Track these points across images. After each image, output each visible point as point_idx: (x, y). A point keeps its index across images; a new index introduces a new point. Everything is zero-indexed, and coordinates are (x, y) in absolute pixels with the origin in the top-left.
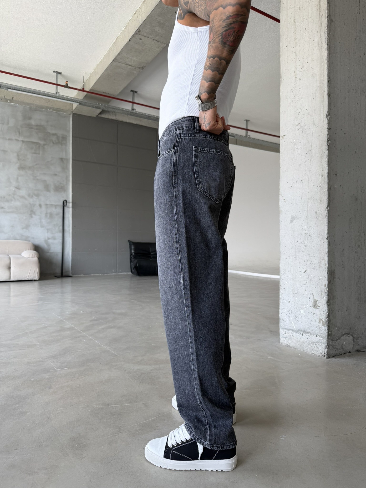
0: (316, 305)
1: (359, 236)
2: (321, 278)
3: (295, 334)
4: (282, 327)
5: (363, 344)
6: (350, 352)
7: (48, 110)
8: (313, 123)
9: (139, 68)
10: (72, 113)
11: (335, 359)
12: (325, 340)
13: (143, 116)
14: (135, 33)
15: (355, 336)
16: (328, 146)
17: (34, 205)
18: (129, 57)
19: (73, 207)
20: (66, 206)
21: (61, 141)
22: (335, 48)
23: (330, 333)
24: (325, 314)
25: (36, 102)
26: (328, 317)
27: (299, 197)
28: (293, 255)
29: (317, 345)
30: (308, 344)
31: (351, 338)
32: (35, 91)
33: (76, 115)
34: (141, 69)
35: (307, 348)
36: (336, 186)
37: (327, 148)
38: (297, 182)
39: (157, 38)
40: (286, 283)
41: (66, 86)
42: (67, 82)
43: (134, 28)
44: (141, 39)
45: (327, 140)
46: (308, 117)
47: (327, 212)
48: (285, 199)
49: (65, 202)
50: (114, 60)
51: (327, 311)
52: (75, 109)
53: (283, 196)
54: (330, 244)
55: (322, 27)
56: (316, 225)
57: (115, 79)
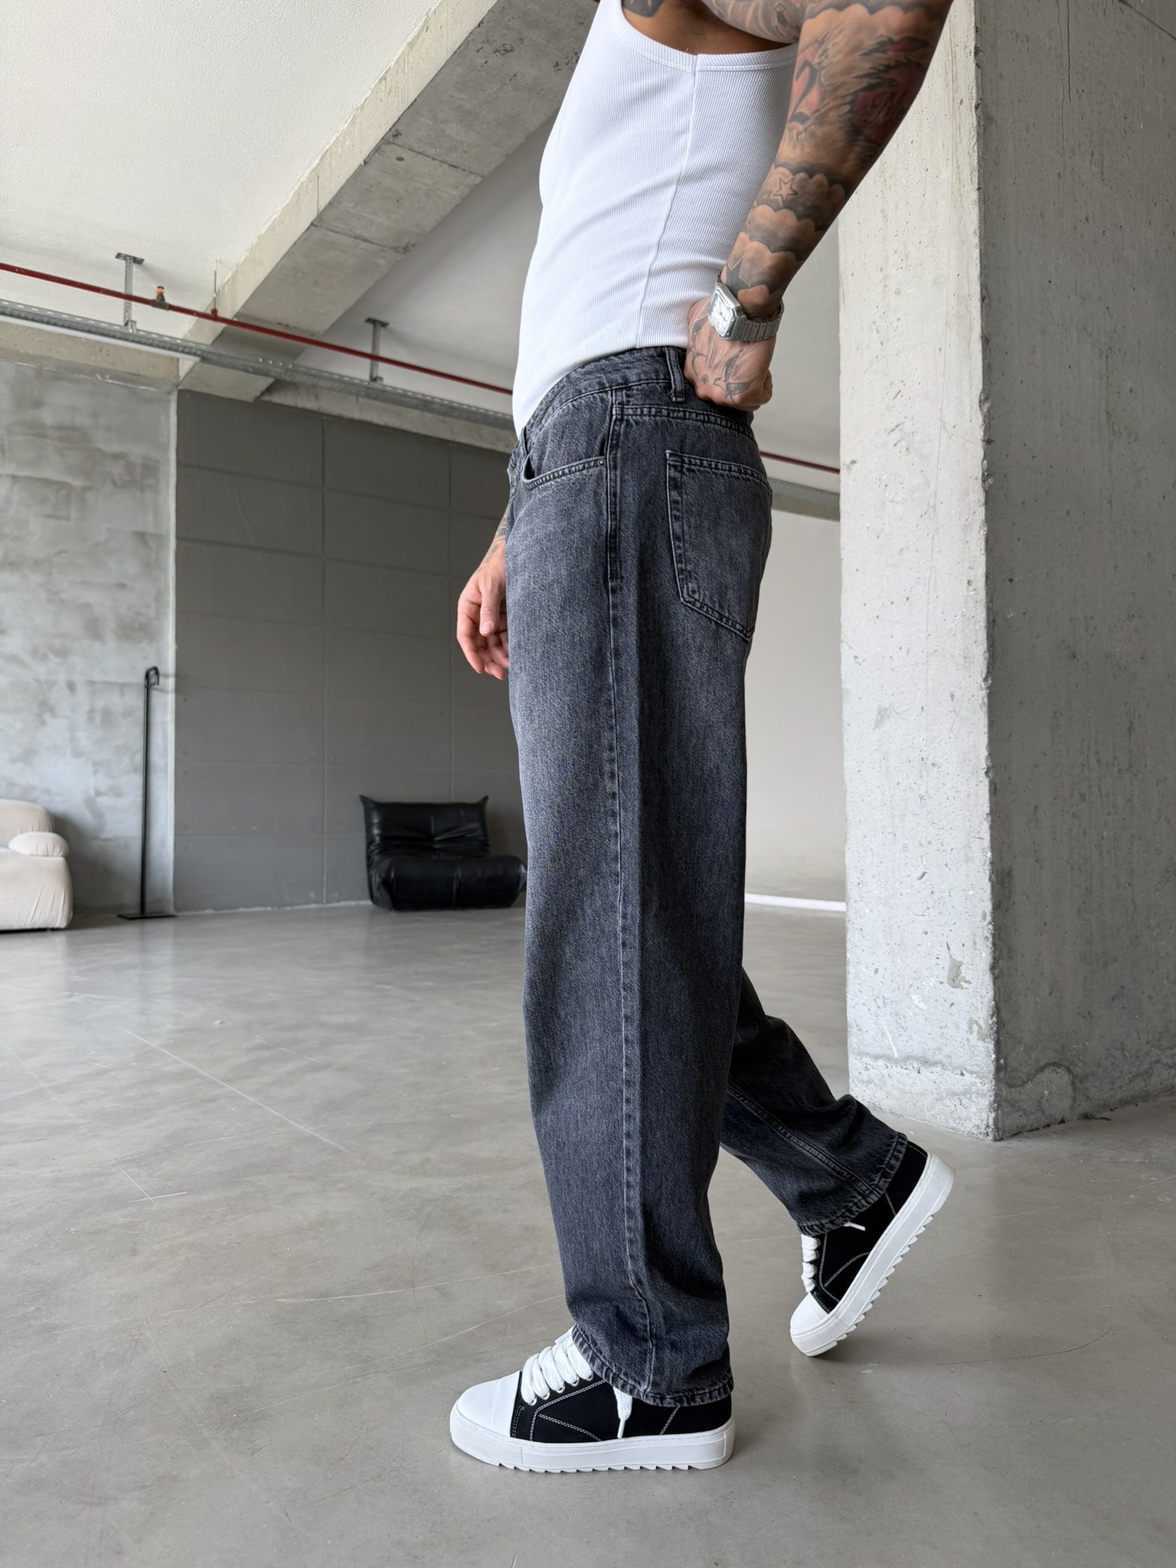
0: (959, 978)
1: (1083, 765)
2: (971, 892)
3: (895, 1070)
4: (855, 1051)
5: (1101, 1097)
6: (1062, 1121)
7: (97, 377)
8: (940, 423)
9: (396, 249)
10: (177, 387)
11: (1020, 1141)
12: (987, 1085)
13: (408, 399)
14: (383, 141)
15: (1078, 1070)
16: (987, 492)
17: (51, 684)
18: (364, 214)
19: (178, 690)
20: (155, 686)
21: (142, 476)
22: (1000, 199)
23: (1002, 1061)
24: (986, 1003)
25: (57, 352)
27: (900, 648)
28: (885, 826)
29: (964, 1101)
30: (937, 1100)
31: (1066, 1078)
32: (57, 316)
33: (188, 396)
34: (399, 252)
35: (932, 1112)
36: (1012, 615)
37: (983, 500)
38: (892, 603)
39: (453, 157)
40: (865, 913)
41: (160, 303)
42: (163, 288)
43: (380, 126)
44: (400, 159)
45: (983, 475)
46: (923, 407)
47: (986, 694)
48: (857, 654)
49: (152, 673)
50: (315, 223)
51: (991, 994)
52: (187, 375)
53: (851, 648)
54: (996, 790)
55: (960, 137)
56: (953, 731)
57: (316, 283)
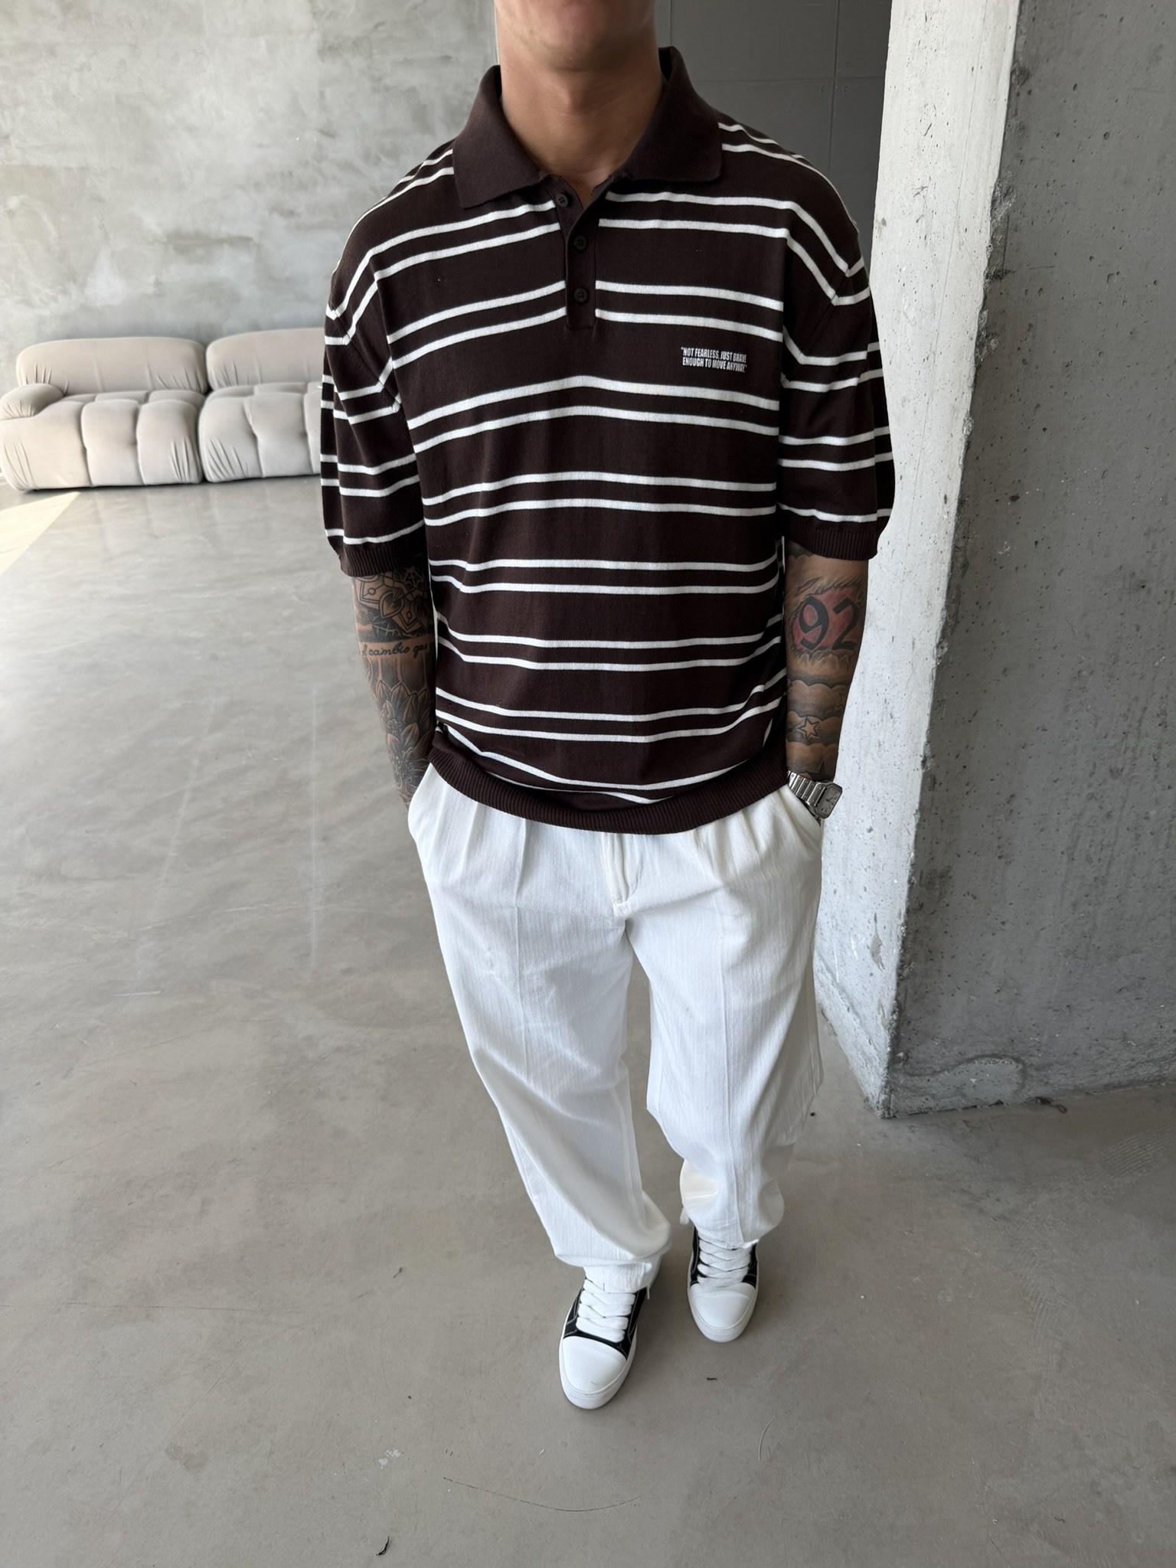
0: (878, 956)
3: (836, 992)
5: (1070, 1082)
8: (955, 213)
11: (908, 1129)
23: (901, 1054)
26: (894, 1012)
30: (854, 1045)
31: (1012, 1067)
36: (1007, 549)
37: (972, 379)
45: (979, 336)
47: (934, 666)
56: (908, 689)
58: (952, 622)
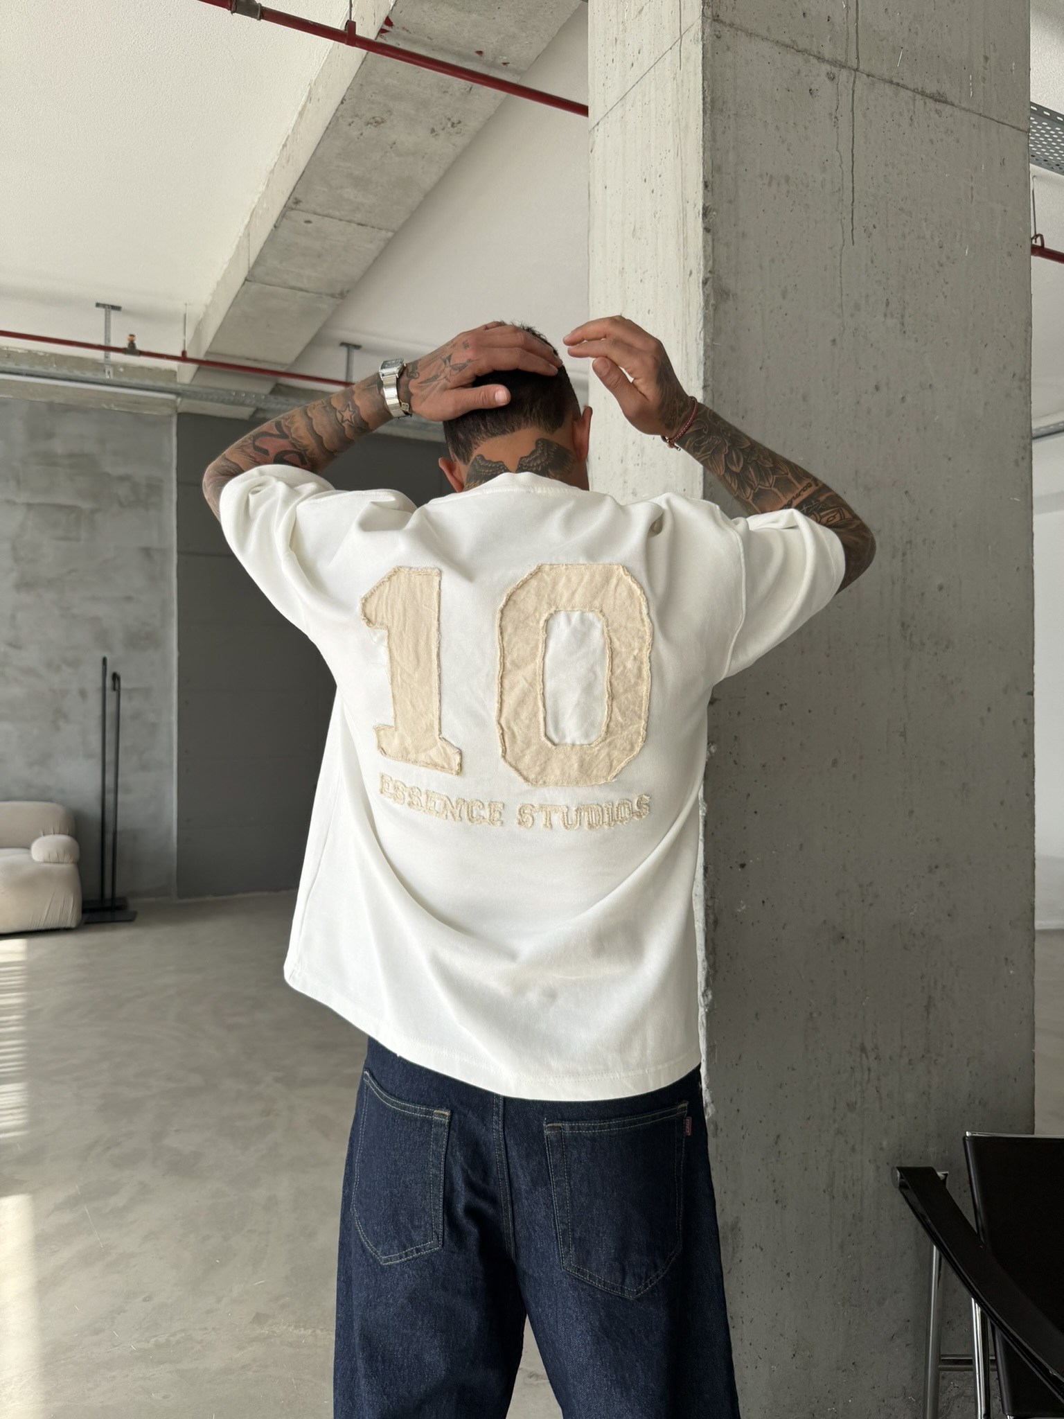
10: (176, 413)
14: (286, 208)
17: (64, 693)
18: (291, 269)
19: (181, 694)
21: (146, 496)
33: (187, 418)
41: (131, 350)
42: (134, 336)
44: (309, 222)
50: (248, 278)
57: (268, 326)
58: (712, 972)
